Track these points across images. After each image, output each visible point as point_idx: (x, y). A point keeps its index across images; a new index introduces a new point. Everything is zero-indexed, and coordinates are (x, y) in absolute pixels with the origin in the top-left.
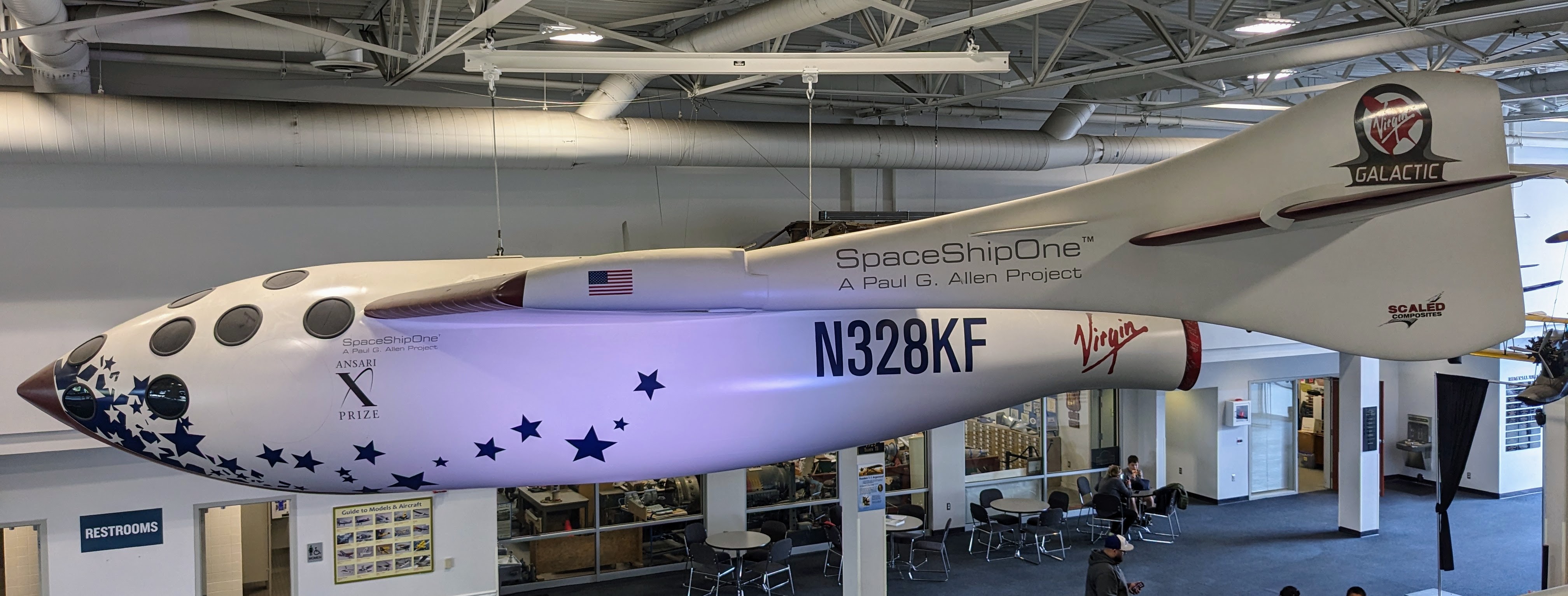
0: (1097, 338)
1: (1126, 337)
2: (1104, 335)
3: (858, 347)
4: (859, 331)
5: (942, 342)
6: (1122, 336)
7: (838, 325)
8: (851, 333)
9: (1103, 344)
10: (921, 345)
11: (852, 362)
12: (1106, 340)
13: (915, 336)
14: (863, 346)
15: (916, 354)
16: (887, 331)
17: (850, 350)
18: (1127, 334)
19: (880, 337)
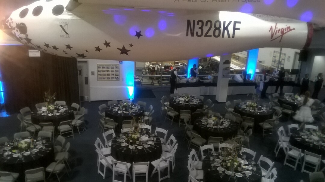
0: (277, 31)
1: (287, 31)
2: (279, 30)
3: (200, 28)
4: (200, 23)
5: (226, 28)
6: (286, 30)
7: (194, 21)
8: (198, 24)
9: (278, 32)
10: (219, 29)
11: (197, 33)
12: (280, 31)
13: (218, 26)
14: (201, 28)
15: (217, 31)
16: (209, 24)
17: (197, 29)
18: (288, 30)
19: (206, 25)
